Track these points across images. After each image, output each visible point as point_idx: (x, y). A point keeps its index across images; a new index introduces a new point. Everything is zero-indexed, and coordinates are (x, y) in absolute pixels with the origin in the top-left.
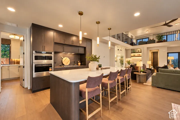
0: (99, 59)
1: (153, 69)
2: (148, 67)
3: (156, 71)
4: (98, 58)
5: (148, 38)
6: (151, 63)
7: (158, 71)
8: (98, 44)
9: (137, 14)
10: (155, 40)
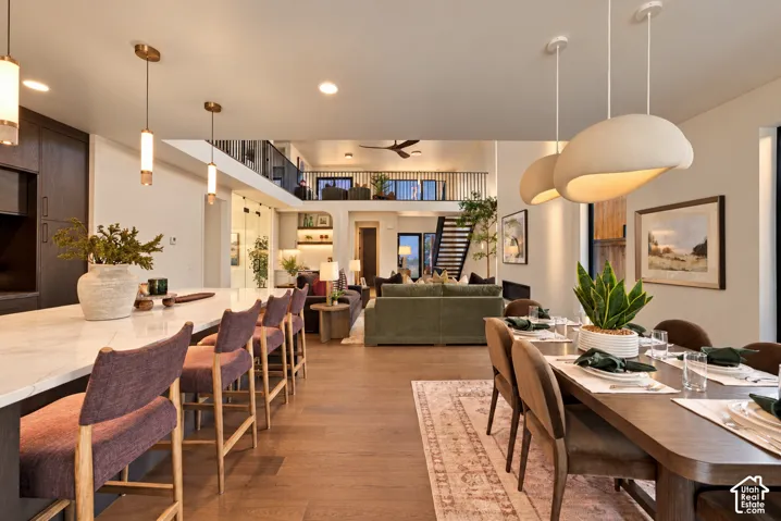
0: (155, 249)
1: (364, 286)
2: (351, 282)
3: (373, 294)
4: (150, 247)
5: (351, 179)
6: (359, 269)
7: (379, 294)
8: (143, 168)
9: (328, 89)
10: (369, 190)
